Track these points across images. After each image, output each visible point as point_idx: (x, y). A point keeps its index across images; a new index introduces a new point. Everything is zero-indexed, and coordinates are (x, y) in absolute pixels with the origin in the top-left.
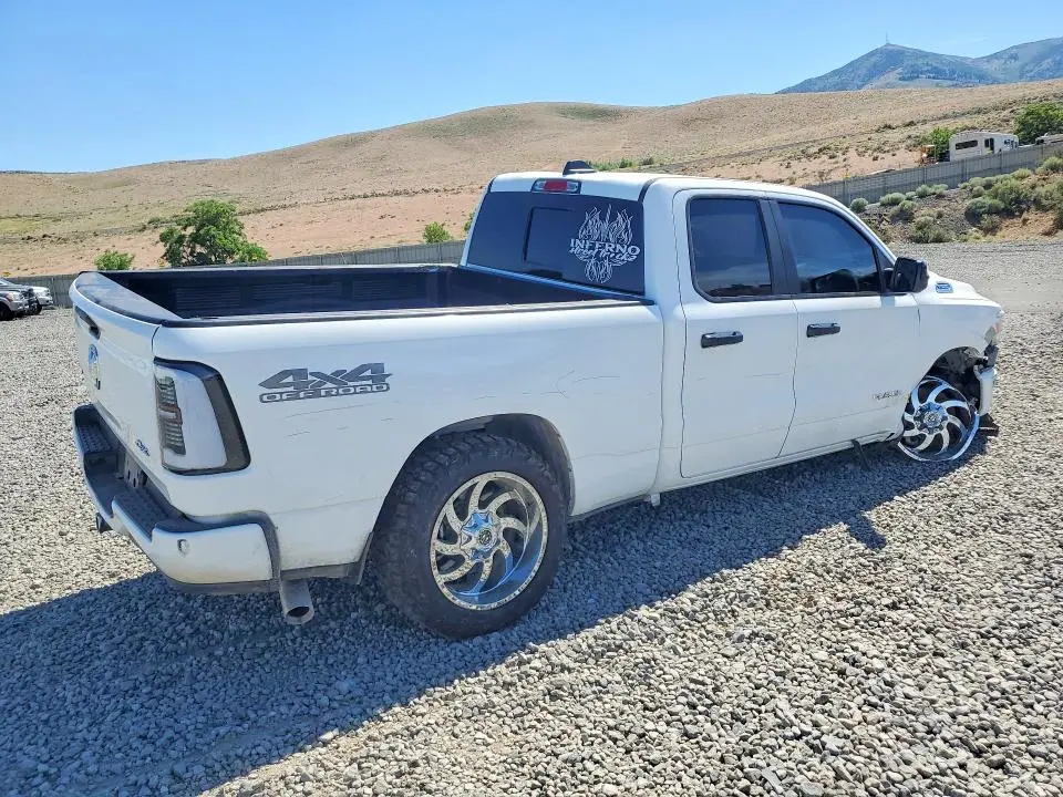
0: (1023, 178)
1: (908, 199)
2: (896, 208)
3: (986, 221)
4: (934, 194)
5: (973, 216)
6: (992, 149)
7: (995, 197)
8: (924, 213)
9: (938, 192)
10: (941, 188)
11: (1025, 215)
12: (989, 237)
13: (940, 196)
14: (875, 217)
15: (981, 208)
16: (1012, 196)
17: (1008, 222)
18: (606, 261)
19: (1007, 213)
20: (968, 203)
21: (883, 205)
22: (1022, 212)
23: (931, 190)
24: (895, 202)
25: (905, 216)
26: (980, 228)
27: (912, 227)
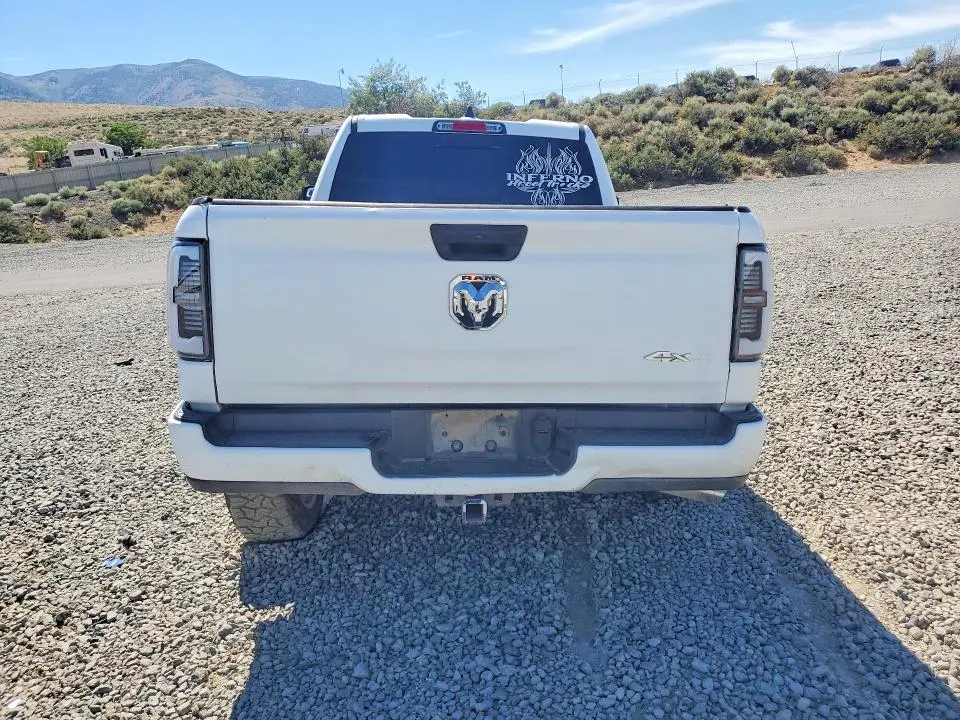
0: (150, 182)
1: (53, 200)
2: (44, 208)
3: (132, 218)
4: (77, 195)
5: (120, 214)
6: (106, 157)
7: (134, 198)
8: (74, 213)
9: (80, 193)
10: (82, 190)
11: (163, 213)
12: (140, 232)
13: (83, 197)
14: (26, 217)
15: (124, 207)
16: (148, 197)
17: (150, 219)
18: (557, 191)
19: (148, 212)
20: (112, 203)
21: (29, 205)
22: (159, 211)
23: (73, 192)
24: (41, 203)
25: (57, 216)
26: (129, 224)
27: (67, 225)
